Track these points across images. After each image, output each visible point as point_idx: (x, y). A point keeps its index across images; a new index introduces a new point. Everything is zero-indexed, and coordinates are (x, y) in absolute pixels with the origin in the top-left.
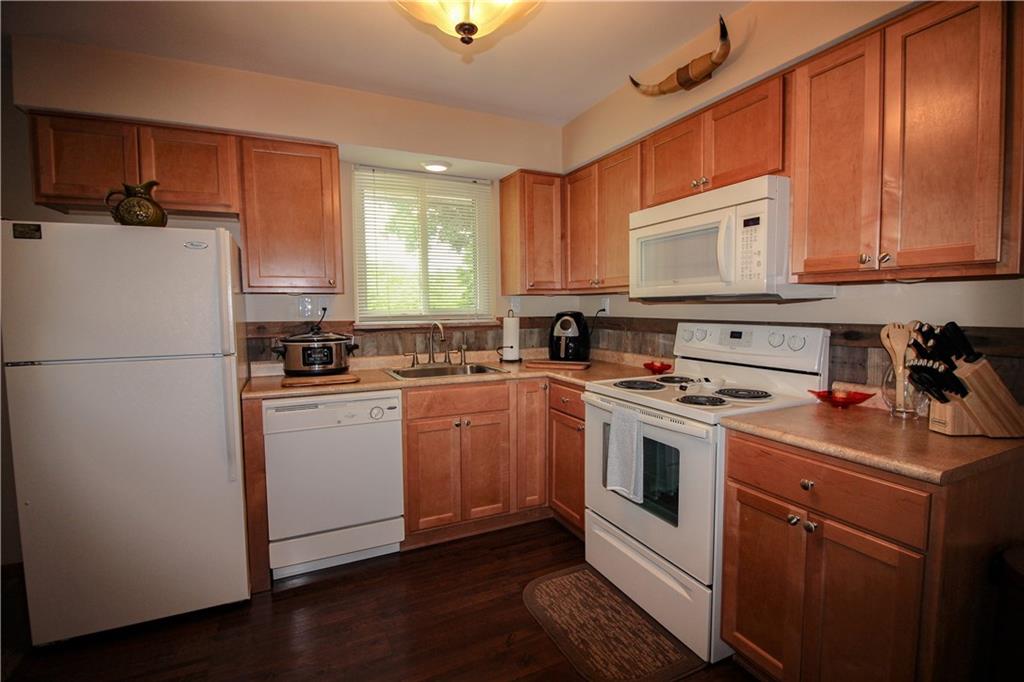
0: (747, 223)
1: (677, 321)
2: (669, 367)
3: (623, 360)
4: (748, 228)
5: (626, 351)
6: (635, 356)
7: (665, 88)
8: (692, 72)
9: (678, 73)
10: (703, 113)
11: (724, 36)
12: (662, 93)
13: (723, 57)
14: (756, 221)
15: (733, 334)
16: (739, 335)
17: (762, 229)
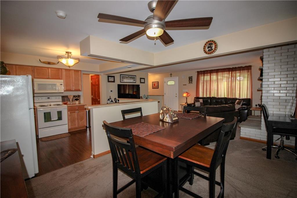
0: (60, 84)
8: (51, 63)
9: (48, 62)
10: (48, 68)
11: (58, 63)
12: (44, 63)
13: (56, 64)
14: (62, 85)
15: (48, 98)
16: (49, 98)
17: (63, 85)
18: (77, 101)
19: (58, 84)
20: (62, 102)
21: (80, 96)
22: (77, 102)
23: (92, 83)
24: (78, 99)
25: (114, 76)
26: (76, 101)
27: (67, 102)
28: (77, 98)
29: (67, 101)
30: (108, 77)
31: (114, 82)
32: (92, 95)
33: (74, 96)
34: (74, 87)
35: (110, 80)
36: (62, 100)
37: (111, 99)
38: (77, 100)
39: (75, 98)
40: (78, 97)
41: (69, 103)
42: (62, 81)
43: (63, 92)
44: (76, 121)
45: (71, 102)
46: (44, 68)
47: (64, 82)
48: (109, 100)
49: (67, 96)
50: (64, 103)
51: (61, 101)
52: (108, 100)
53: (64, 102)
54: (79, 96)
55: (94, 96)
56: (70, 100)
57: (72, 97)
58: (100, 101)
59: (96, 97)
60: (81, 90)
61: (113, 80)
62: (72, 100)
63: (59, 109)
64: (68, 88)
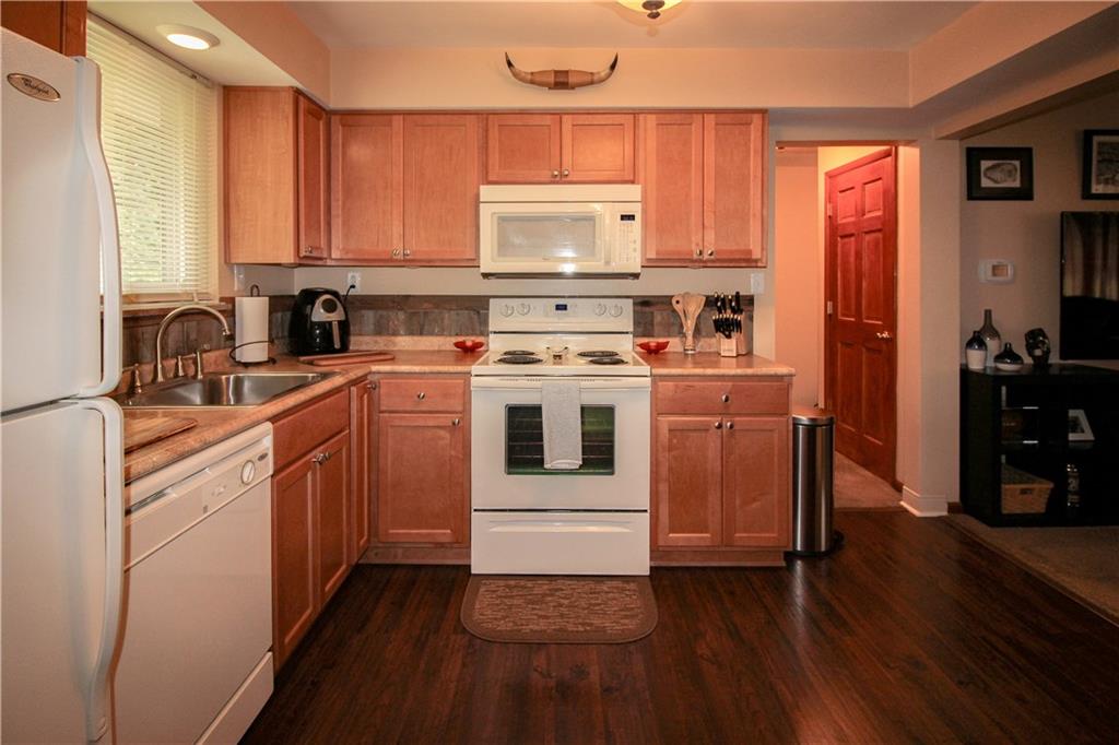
0: (623, 217)
1: (489, 297)
2: (481, 345)
3: (394, 344)
4: (624, 222)
5: (396, 334)
6: (416, 338)
7: (538, 79)
8: (572, 79)
9: (556, 72)
10: (558, 114)
11: (613, 67)
12: (534, 80)
13: (602, 81)
14: (632, 217)
15: (558, 307)
16: (564, 307)
17: (637, 224)
18: (729, 337)
19: (607, 215)
20: (636, 335)
21: (750, 300)
22: (729, 346)
23: (831, 221)
24: (738, 325)
25: (1029, 150)
26: (719, 335)
27: (661, 340)
28: (730, 314)
29: (669, 336)
30: (973, 157)
31: (1024, 193)
32: (831, 294)
33: (712, 302)
34: (710, 236)
35: (985, 183)
36: (636, 323)
37: (995, 334)
38: (725, 328)
39: (716, 316)
40: (734, 311)
41: (674, 345)
42: (634, 192)
43: (638, 270)
44: (714, 499)
45: (690, 338)
46: (537, 120)
47: (644, 201)
48: (976, 341)
49: (666, 301)
50: (642, 346)
51: (631, 329)
52: (970, 344)
53: (645, 340)
54: (743, 303)
55: (847, 307)
56: (682, 326)
57: (695, 309)
58: (892, 342)
59: (858, 314)
60: (756, 255)
61: (1017, 184)
62: (697, 332)
63: (600, 389)
64: (673, 245)
